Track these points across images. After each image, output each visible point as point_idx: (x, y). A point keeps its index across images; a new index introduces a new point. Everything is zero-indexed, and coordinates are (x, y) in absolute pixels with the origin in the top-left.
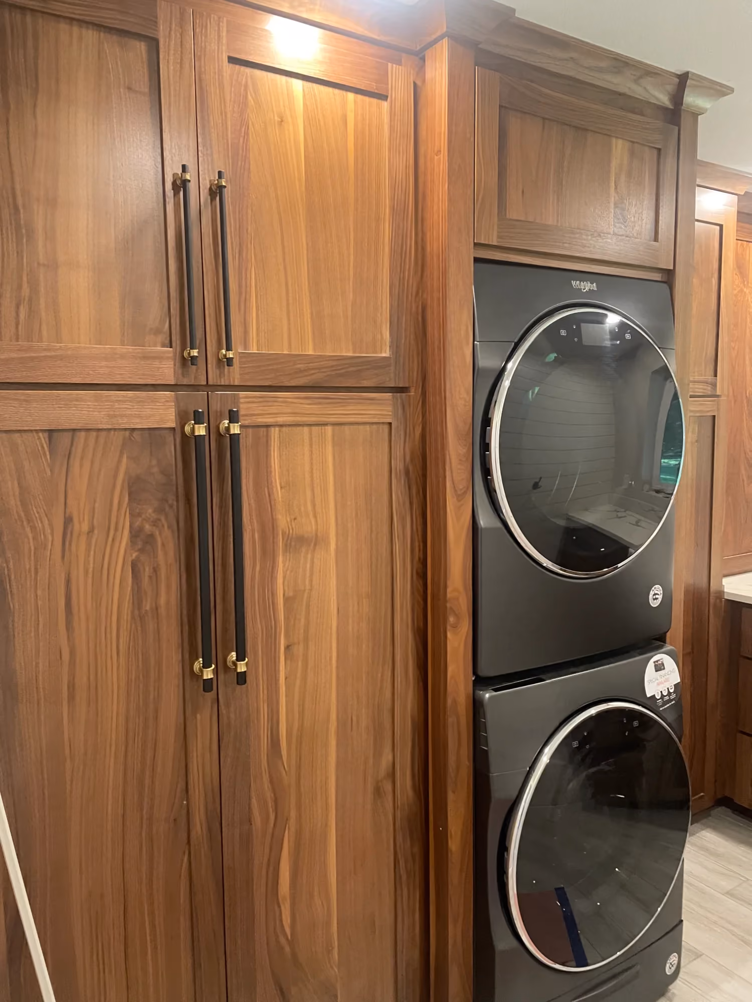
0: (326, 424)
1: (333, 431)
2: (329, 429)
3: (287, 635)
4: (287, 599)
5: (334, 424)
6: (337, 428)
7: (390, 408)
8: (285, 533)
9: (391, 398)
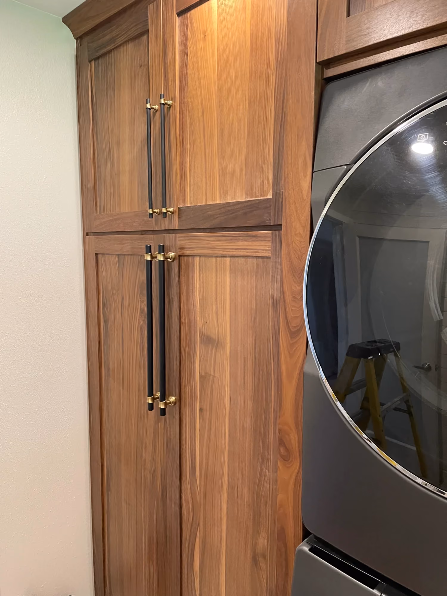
0: (225, 256)
1: (230, 261)
2: (228, 260)
3: (200, 402)
4: (201, 377)
5: (232, 256)
6: (233, 259)
7: (269, 244)
8: (201, 331)
9: (270, 235)
